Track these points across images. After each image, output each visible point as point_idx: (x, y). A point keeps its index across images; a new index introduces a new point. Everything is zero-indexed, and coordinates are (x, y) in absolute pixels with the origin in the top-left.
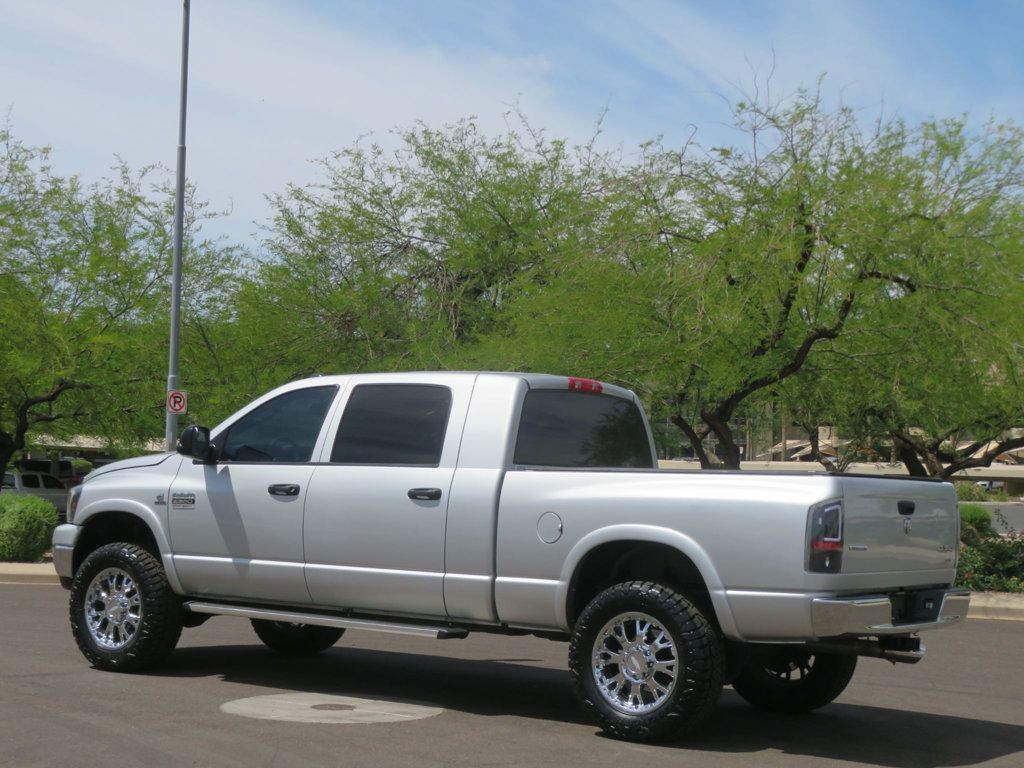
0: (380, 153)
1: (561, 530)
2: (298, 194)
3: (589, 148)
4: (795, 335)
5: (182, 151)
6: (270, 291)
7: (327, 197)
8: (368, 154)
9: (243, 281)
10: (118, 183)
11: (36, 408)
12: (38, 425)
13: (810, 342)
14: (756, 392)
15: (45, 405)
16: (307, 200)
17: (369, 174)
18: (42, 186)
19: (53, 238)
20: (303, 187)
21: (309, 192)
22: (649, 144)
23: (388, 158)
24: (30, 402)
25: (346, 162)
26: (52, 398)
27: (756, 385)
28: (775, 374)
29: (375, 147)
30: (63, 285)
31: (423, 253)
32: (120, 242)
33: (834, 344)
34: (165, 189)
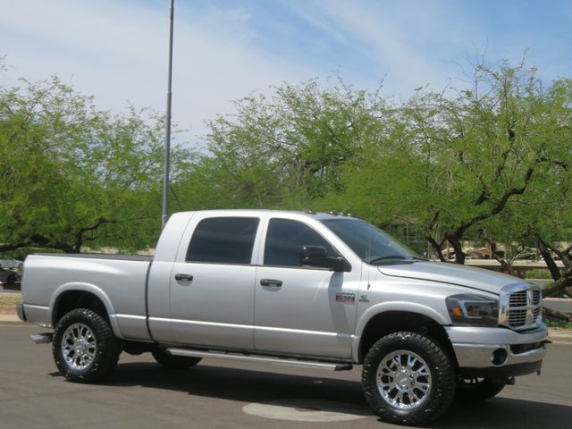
0: (264, 98)
2: (221, 121)
3: (376, 95)
5: (170, 95)
6: (207, 171)
7: (236, 121)
8: (258, 99)
9: (194, 166)
10: (129, 115)
11: (85, 234)
12: (87, 242)
13: (508, 196)
15: (89, 231)
16: (227, 123)
17: (259, 109)
18: (90, 116)
19: (95, 144)
20: (224, 115)
21: (226, 119)
22: (420, 89)
23: (269, 100)
24: (84, 230)
25: (247, 103)
26: (95, 228)
27: (477, 219)
28: (489, 213)
29: (261, 95)
30: (100, 169)
31: (287, 151)
32: (129, 145)
33: (521, 198)
34: (155, 117)
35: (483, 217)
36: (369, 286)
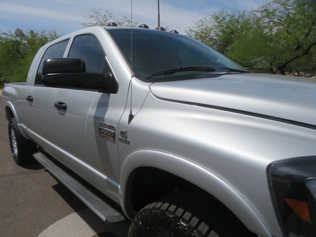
13: (311, 46)
28: (300, 55)
35: (297, 57)
36: (131, 117)
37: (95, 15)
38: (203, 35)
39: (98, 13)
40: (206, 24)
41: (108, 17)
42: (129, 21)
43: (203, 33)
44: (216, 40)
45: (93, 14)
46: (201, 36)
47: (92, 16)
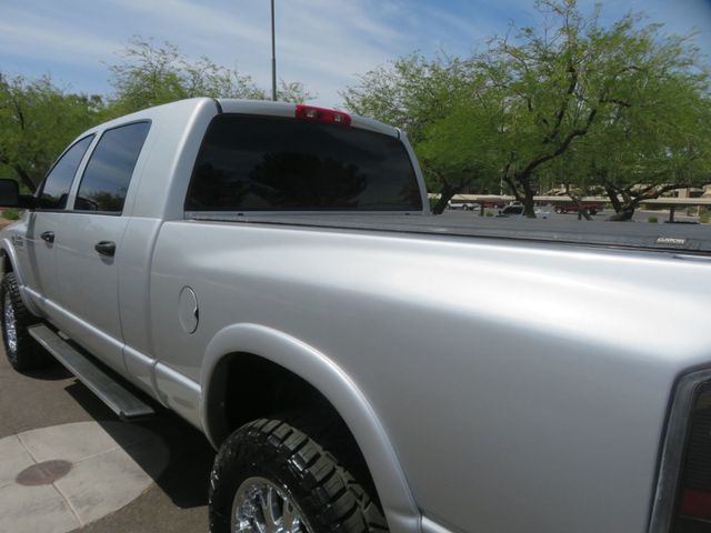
1: (197, 314)
2: (351, 91)
4: (563, 135)
7: (362, 91)
13: (571, 137)
14: (542, 164)
27: (542, 160)
28: (552, 154)
33: (583, 139)
37: (140, 50)
38: (380, 103)
39: (146, 45)
40: (384, 81)
41: (171, 57)
42: (213, 66)
43: (379, 98)
44: (403, 113)
45: (135, 48)
46: (376, 106)
47: (134, 52)
